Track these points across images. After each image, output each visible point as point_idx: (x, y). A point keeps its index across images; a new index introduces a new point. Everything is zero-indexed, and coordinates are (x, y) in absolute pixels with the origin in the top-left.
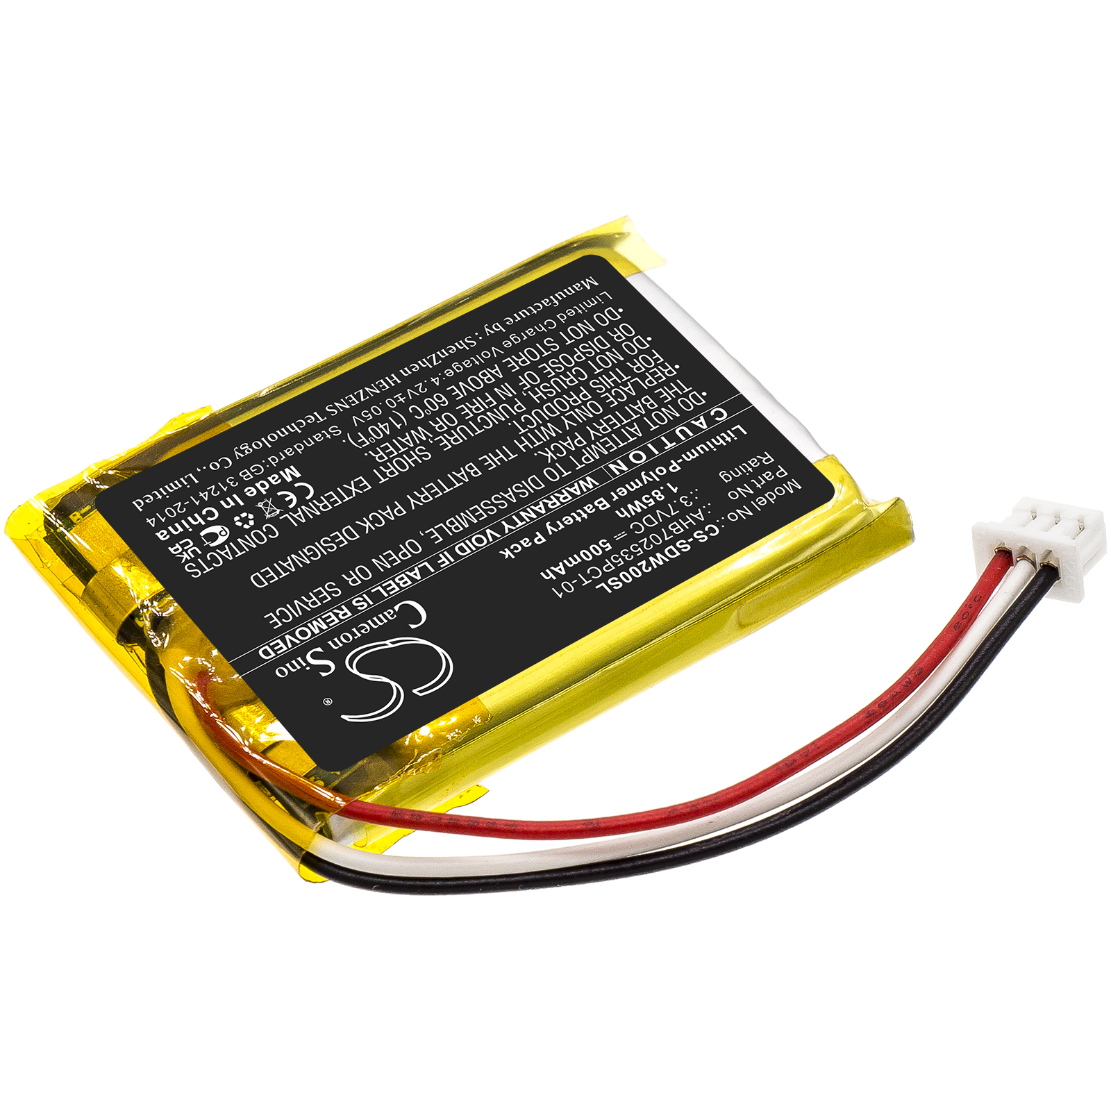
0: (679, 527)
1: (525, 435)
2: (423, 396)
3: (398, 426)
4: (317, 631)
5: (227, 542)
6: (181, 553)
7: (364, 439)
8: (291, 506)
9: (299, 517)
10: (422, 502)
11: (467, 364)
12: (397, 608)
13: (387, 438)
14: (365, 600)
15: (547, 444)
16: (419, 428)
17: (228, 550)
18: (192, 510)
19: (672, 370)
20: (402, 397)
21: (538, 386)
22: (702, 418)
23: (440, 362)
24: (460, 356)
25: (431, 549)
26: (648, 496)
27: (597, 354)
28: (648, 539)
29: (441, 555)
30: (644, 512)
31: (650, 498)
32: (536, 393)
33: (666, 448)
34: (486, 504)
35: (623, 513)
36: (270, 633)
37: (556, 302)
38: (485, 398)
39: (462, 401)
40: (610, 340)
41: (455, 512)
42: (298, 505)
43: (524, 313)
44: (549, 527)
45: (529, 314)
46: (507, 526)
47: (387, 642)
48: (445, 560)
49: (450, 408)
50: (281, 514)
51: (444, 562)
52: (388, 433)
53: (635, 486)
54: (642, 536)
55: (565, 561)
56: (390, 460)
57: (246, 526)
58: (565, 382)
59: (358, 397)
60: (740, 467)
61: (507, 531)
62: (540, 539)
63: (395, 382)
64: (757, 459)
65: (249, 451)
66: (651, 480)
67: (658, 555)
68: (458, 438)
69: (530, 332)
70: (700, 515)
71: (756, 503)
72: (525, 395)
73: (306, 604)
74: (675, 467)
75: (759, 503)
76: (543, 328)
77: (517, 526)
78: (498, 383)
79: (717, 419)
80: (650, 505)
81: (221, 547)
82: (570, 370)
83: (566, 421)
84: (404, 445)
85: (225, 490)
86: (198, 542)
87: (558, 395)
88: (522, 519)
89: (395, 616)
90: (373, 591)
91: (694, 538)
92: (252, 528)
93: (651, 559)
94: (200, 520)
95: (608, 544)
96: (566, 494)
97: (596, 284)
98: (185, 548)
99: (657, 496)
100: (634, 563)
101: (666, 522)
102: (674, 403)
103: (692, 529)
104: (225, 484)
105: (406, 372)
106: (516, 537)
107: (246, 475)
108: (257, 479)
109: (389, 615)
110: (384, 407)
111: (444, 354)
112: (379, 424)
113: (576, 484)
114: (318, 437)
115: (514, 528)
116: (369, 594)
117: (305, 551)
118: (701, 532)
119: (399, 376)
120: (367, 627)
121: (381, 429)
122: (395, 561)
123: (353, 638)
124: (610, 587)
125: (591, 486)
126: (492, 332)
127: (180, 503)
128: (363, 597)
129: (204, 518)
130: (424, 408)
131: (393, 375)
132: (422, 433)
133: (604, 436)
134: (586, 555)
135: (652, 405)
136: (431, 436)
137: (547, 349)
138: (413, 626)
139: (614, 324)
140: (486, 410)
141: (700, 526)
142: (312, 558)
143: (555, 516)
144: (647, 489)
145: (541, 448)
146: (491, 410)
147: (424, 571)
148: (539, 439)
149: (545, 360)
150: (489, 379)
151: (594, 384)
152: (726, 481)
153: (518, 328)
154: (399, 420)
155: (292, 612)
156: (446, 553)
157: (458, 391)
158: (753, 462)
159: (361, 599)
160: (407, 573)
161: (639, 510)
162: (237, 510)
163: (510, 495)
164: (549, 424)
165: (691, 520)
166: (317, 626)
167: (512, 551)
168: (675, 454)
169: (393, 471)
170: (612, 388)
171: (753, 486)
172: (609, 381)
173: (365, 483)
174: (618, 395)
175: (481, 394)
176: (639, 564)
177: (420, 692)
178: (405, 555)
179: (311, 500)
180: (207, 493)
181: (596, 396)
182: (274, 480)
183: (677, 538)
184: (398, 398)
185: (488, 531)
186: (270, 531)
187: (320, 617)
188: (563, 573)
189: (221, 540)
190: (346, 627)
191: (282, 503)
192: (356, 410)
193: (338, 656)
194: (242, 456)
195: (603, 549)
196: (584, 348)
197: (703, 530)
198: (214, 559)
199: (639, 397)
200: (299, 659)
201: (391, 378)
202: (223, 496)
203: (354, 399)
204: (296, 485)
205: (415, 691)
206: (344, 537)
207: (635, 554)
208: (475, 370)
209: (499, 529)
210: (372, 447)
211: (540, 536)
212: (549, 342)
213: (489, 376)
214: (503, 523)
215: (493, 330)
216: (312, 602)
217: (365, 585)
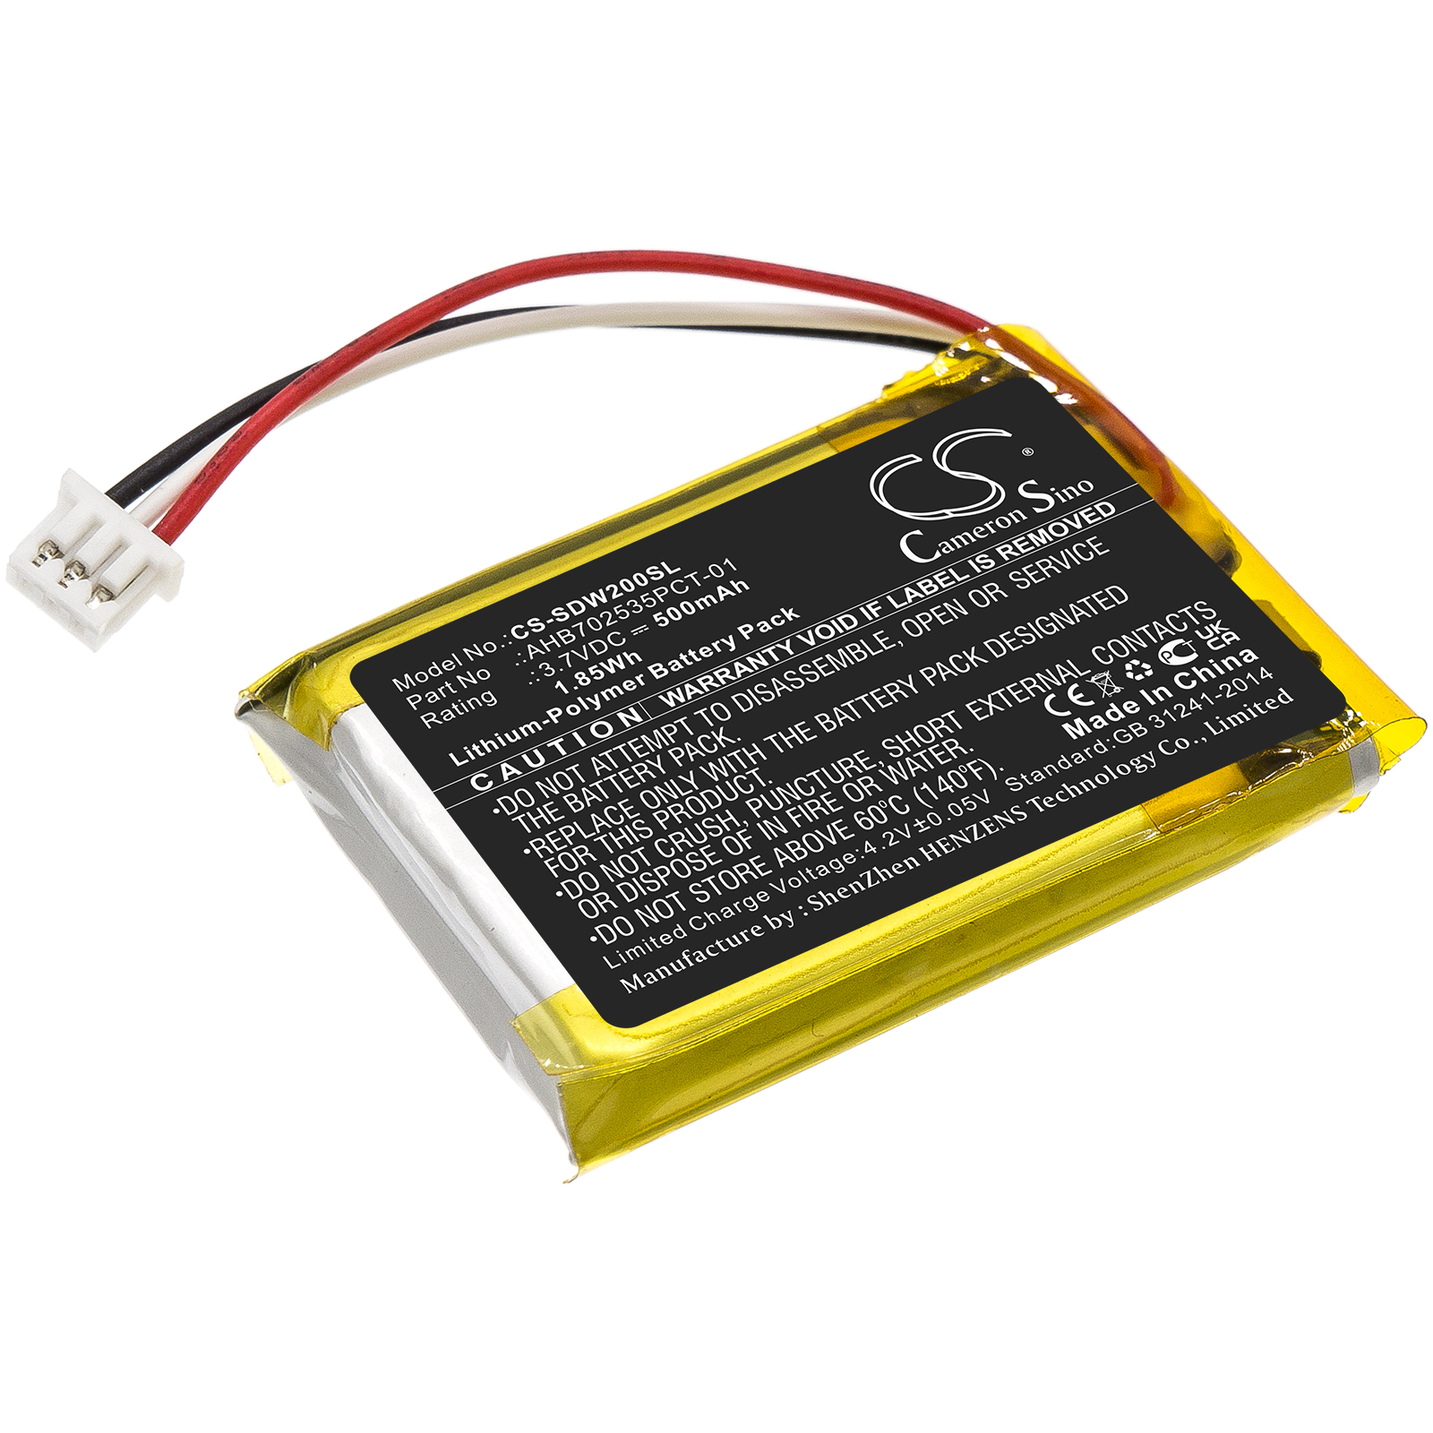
0: (562, 638)
1: (751, 766)
2: (888, 827)
3: (925, 786)
4: (1041, 531)
5: (1162, 644)
6: (1223, 632)
7: (974, 771)
8: (1076, 686)
9: (1063, 673)
10: (898, 683)
11: (824, 870)
12: (938, 555)
13: (942, 770)
14: (979, 565)
15: (722, 752)
16: (896, 782)
17: (1160, 634)
18: (1211, 686)
19: (535, 847)
20: (919, 827)
21: (725, 833)
22: (506, 778)
23: (861, 876)
24: (831, 883)
25: (890, 624)
26: (596, 678)
27: (637, 876)
28: (604, 624)
29: (877, 615)
30: (604, 658)
31: (594, 676)
32: (730, 823)
33: (562, 740)
34: (813, 677)
35: (633, 658)
36: (1102, 531)
37: (685, 957)
38: (802, 820)
39: (834, 817)
40: (615, 896)
41: (853, 669)
42: (1065, 687)
43: (735, 942)
44: (732, 645)
45: (728, 940)
46: (787, 648)
47: (952, 516)
48: (871, 610)
49: (850, 808)
50: (1089, 676)
51: (873, 607)
52: (940, 778)
53: (611, 692)
54: (612, 628)
55: (715, 602)
56: (938, 740)
57: (1136, 662)
58: (687, 837)
59: (981, 830)
60: (467, 711)
61: (788, 642)
62: (745, 631)
63: (928, 849)
64: (442, 720)
65: (1135, 762)
66: (588, 699)
67: (594, 604)
68: (843, 767)
69: (728, 912)
70: (532, 651)
71: (456, 663)
72: (745, 822)
73: (1054, 564)
74: (554, 714)
75: (452, 663)
76: (709, 917)
77: (774, 647)
78: (780, 841)
79: (485, 776)
80: (596, 666)
81: (1168, 638)
82: (678, 855)
83: (692, 782)
84: (919, 760)
85: (1166, 712)
86: (1200, 646)
87: (698, 819)
88: (767, 656)
89: (940, 545)
90: (968, 576)
91: (545, 624)
92: (1128, 660)
93: (604, 600)
94: (1199, 673)
95: (657, 620)
96: (704, 685)
97: (623, 981)
98: (1217, 638)
99: (584, 677)
100: (627, 596)
101: (577, 645)
102: (540, 801)
103: (544, 636)
104: (1166, 718)
105: (911, 863)
106: (776, 634)
107: (1139, 730)
108: (1123, 724)
109: (948, 548)
110: (945, 814)
111: (855, 887)
112: (952, 791)
113: (689, 698)
114: (1038, 776)
115: (778, 645)
116: (973, 572)
117: (1056, 629)
118: (534, 630)
119: (921, 858)
120: (977, 534)
121: (950, 783)
122: (938, 612)
123: (994, 522)
124: (662, 569)
125: (670, 694)
126: (783, 915)
127: (1228, 696)
128: (981, 569)
129: (1193, 676)
130: (888, 811)
131: (930, 859)
132: (893, 775)
133: (642, 760)
134: (688, 608)
135: (571, 799)
136: (880, 771)
137: (706, 886)
138: (918, 532)
139: (606, 918)
140: (801, 803)
141: (534, 639)
142: (1047, 619)
143: (724, 658)
144: (596, 687)
145: (731, 748)
146: (795, 802)
147: (900, 597)
148: (732, 759)
149: (712, 870)
150: (794, 846)
151: (646, 833)
152: (489, 693)
153: (745, 920)
154: (924, 794)
155: (1073, 556)
156: (870, 618)
157: (839, 831)
158: (449, 715)
159: (983, 567)
160: (922, 596)
161: (610, 661)
162: (1149, 684)
163: (779, 688)
164: (716, 779)
165: (545, 645)
166: (1042, 537)
167: (784, 617)
168: (551, 731)
169: (935, 727)
170: (622, 826)
171: (456, 685)
172: (625, 835)
173: (974, 712)
174: (615, 815)
175: (807, 826)
176: (621, 594)
177: (912, 459)
178: (925, 618)
179: (1049, 693)
180: (1192, 708)
181: (647, 816)
182: (1099, 722)
183: (567, 625)
184: (925, 825)
185: (812, 643)
186: (1104, 655)
187: (1037, 548)
188: (720, 588)
189: (1170, 646)
190: (1004, 535)
191: (1088, 690)
192: (984, 812)
193: (1014, 501)
194: (1144, 756)
195: (665, 615)
196: (654, 886)
197: (531, 633)
198: (1178, 623)
199: (587, 811)
200: (1064, 500)
201: (932, 855)
202: (1168, 703)
203: (987, 828)
204: (1068, 713)
205: (919, 460)
206: (1004, 644)
207: (625, 607)
208: (813, 861)
209: (797, 645)
210: (963, 759)
211: (745, 634)
212: (703, 897)
213: (793, 851)
214: (791, 653)
215: (781, 918)
216: (1048, 566)
217: (978, 584)
